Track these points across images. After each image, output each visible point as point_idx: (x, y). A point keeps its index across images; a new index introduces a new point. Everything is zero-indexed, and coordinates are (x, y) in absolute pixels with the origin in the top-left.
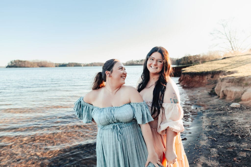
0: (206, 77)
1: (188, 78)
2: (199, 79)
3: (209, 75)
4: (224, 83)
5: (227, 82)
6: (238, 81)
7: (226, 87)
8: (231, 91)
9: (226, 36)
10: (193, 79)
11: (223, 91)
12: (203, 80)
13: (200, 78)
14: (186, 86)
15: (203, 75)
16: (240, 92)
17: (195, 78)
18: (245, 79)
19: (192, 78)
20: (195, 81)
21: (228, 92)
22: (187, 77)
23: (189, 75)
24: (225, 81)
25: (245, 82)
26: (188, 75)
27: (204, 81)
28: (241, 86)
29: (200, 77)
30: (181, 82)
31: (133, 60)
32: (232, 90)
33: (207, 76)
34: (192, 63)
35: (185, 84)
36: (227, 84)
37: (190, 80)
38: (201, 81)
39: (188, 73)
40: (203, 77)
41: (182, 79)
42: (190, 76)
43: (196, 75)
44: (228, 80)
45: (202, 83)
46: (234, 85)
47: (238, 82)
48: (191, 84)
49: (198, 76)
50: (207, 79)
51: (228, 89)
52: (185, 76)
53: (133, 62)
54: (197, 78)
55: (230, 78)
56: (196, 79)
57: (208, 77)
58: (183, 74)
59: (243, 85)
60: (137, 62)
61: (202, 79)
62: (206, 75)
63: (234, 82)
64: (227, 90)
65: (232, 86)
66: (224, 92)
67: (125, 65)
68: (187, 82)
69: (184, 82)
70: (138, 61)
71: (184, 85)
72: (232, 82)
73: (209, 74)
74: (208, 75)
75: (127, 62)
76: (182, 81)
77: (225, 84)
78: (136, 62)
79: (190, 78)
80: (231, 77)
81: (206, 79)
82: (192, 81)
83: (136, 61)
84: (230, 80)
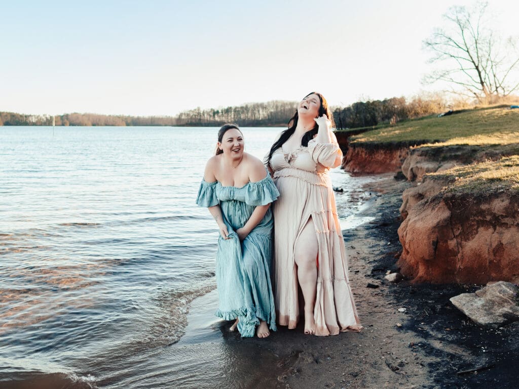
0: (398, 153)
1: (361, 155)
2: (383, 156)
3: (404, 150)
4: (415, 156)
5: (418, 156)
6: (433, 153)
7: (417, 163)
8: (421, 168)
9: (468, 51)
10: (372, 158)
11: (412, 169)
12: (392, 160)
13: (386, 155)
14: (357, 171)
15: (391, 150)
16: (432, 168)
17: (376, 156)
18: (443, 150)
19: (370, 155)
20: (377, 162)
21: (418, 170)
22: (360, 152)
23: (364, 150)
24: (416, 153)
25: (442, 155)
26: (361, 149)
27: (394, 162)
28: (437, 161)
29: (385, 153)
30: (347, 164)
31: (199, 109)
32: (423, 167)
33: (399, 151)
34: (376, 123)
35: (356, 167)
36: (419, 158)
37: (366, 159)
38: (388, 161)
39: (361, 145)
40: (391, 153)
41: (349, 157)
42: (366, 150)
43: (378, 149)
44: (420, 153)
45: (389, 164)
46: (427, 160)
47: (434, 155)
48: (369, 168)
49: (382, 152)
50: (400, 156)
51: (419, 165)
52: (356, 151)
53: (199, 113)
54: (380, 156)
55: (423, 149)
56: (378, 156)
57: (401, 152)
58: (352, 147)
59: (440, 159)
60: (212, 114)
61: (390, 156)
62: (398, 149)
63: (428, 155)
64: (417, 167)
65: (425, 161)
66: (414, 170)
67: (174, 122)
68: (359, 164)
69: (354, 164)
70: (216, 113)
71: (354, 169)
72: (425, 156)
73: (404, 146)
74: (401, 149)
75: (181, 114)
76: (350, 161)
77: (416, 159)
78: (210, 116)
79: (366, 155)
80: (426, 147)
81: (398, 157)
82: (369, 162)
83: (208, 114)
84: (422, 151)
